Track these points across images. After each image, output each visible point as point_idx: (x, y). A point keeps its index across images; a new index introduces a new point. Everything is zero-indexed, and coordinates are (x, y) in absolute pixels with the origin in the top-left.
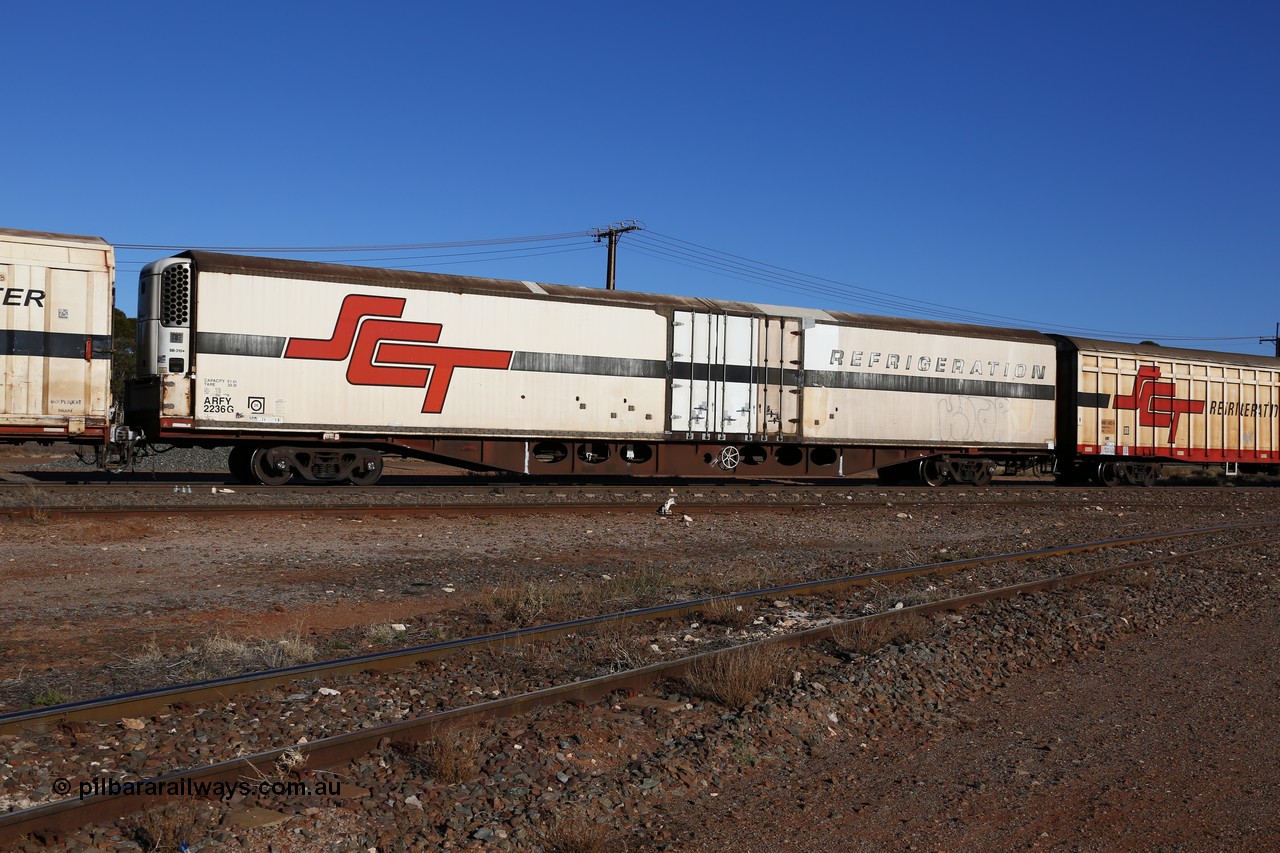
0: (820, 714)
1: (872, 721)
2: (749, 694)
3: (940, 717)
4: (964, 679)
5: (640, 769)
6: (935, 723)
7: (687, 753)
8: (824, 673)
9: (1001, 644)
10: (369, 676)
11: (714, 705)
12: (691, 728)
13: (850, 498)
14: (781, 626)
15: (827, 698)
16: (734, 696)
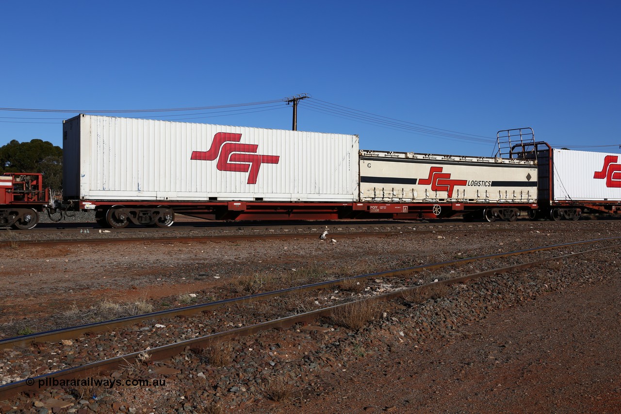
0: (395, 332)
1: (421, 335)
2: (361, 324)
3: (453, 333)
4: (466, 315)
5: (309, 359)
6: (451, 336)
7: (331, 351)
8: (398, 313)
9: (485, 298)
10: (179, 318)
11: (345, 329)
12: (333, 340)
13: (415, 229)
14: (378, 291)
15: (399, 325)
16: (354, 325)
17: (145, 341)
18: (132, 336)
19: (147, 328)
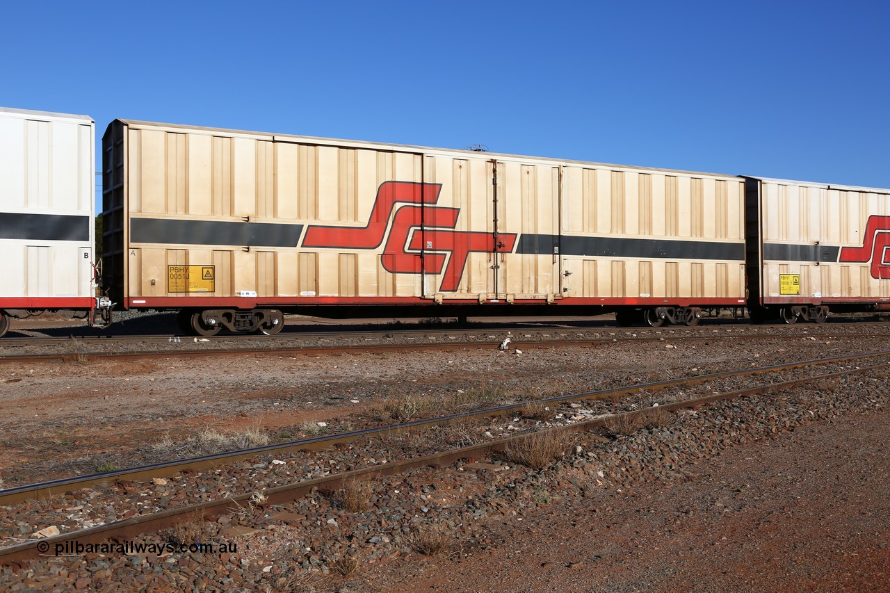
0: (592, 472)
1: (627, 477)
2: (545, 460)
3: (672, 473)
4: (692, 450)
5: (473, 504)
6: (668, 477)
7: (504, 495)
8: (597, 447)
9: (721, 428)
10: (303, 453)
11: (523, 467)
12: (507, 481)
13: (635, 335)
14: (574, 419)
15: (597, 462)
16: (536, 461)
17: (259, 481)
18: (243, 474)
19: (261, 465)
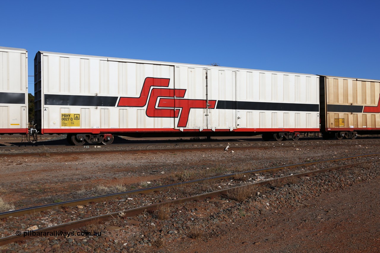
0: (264, 203)
1: (279, 205)
2: (244, 198)
3: (299, 204)
4: (307, 194)
5: (213, 217)
6: (297, 206)
7: (226, 213)
8: (267, 192)
9: (320, 184)
10: (141, 195)
11: (235, 201)
12: (228, 207)
13: (283, 144)
14: (256, 181)
15: (266, 199)
16: (240, 199)
17: (122, 207)
18: (115, 204)
19: (123, 200)
